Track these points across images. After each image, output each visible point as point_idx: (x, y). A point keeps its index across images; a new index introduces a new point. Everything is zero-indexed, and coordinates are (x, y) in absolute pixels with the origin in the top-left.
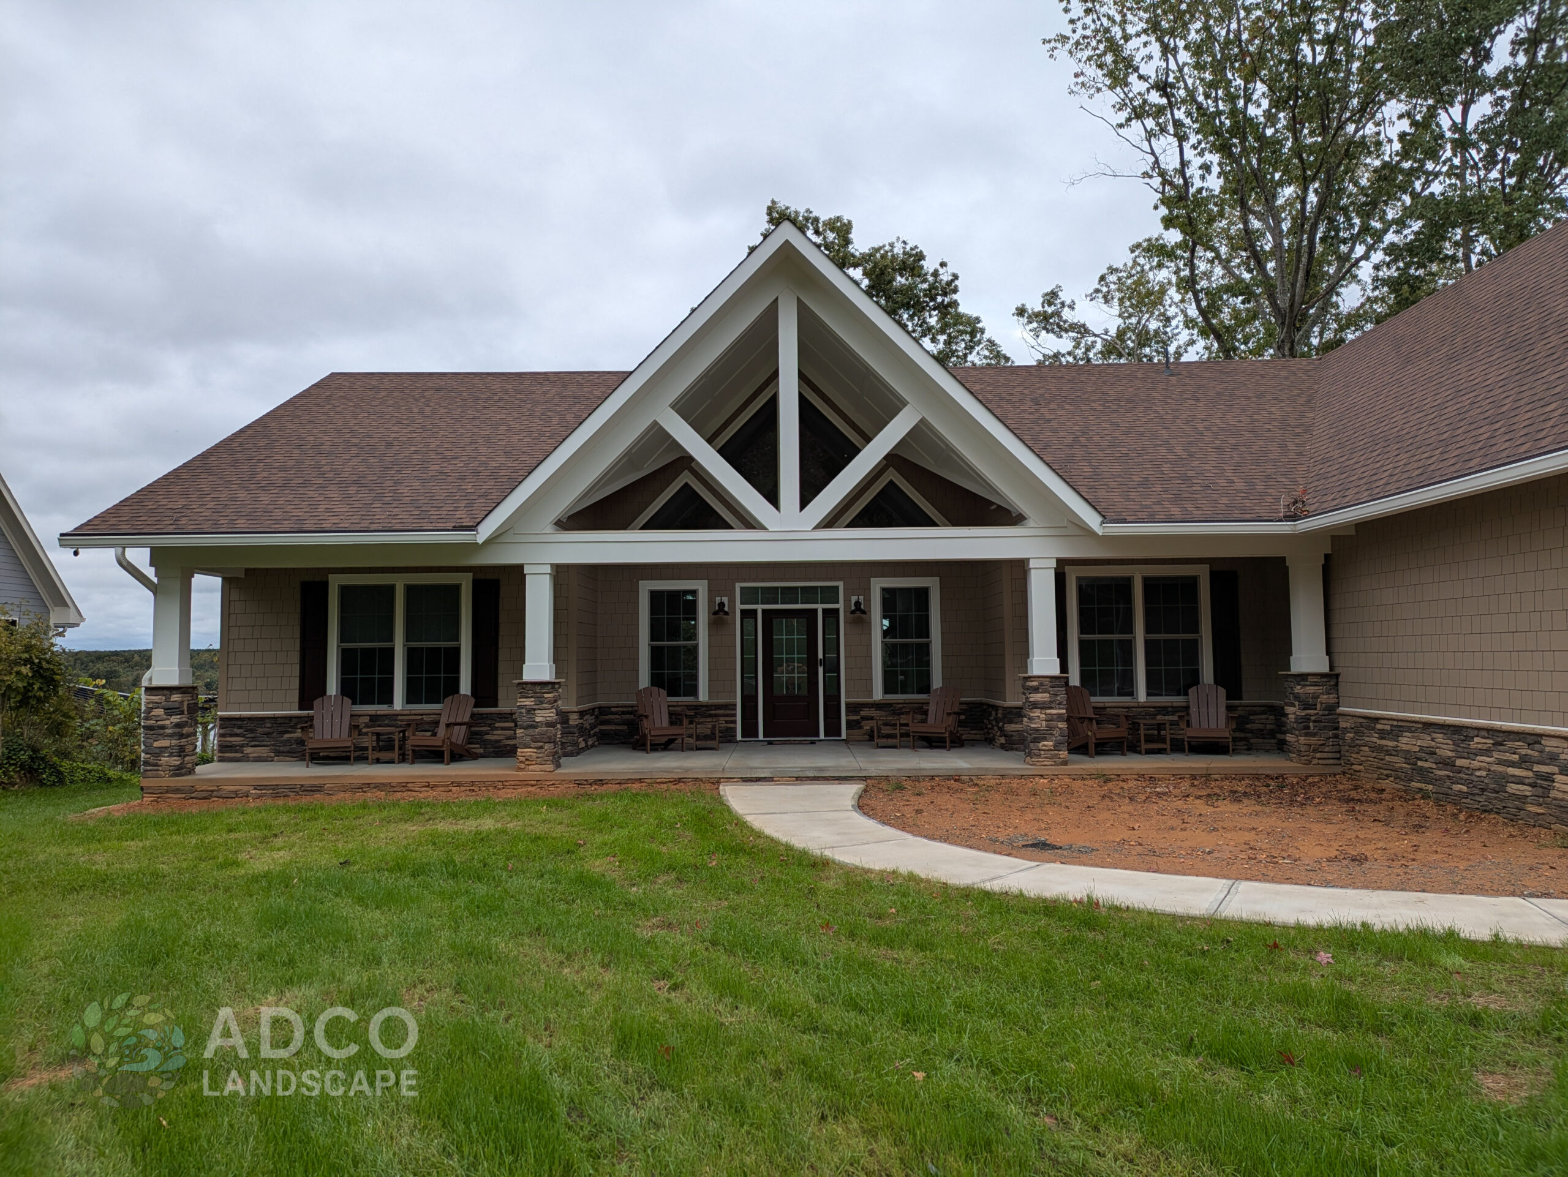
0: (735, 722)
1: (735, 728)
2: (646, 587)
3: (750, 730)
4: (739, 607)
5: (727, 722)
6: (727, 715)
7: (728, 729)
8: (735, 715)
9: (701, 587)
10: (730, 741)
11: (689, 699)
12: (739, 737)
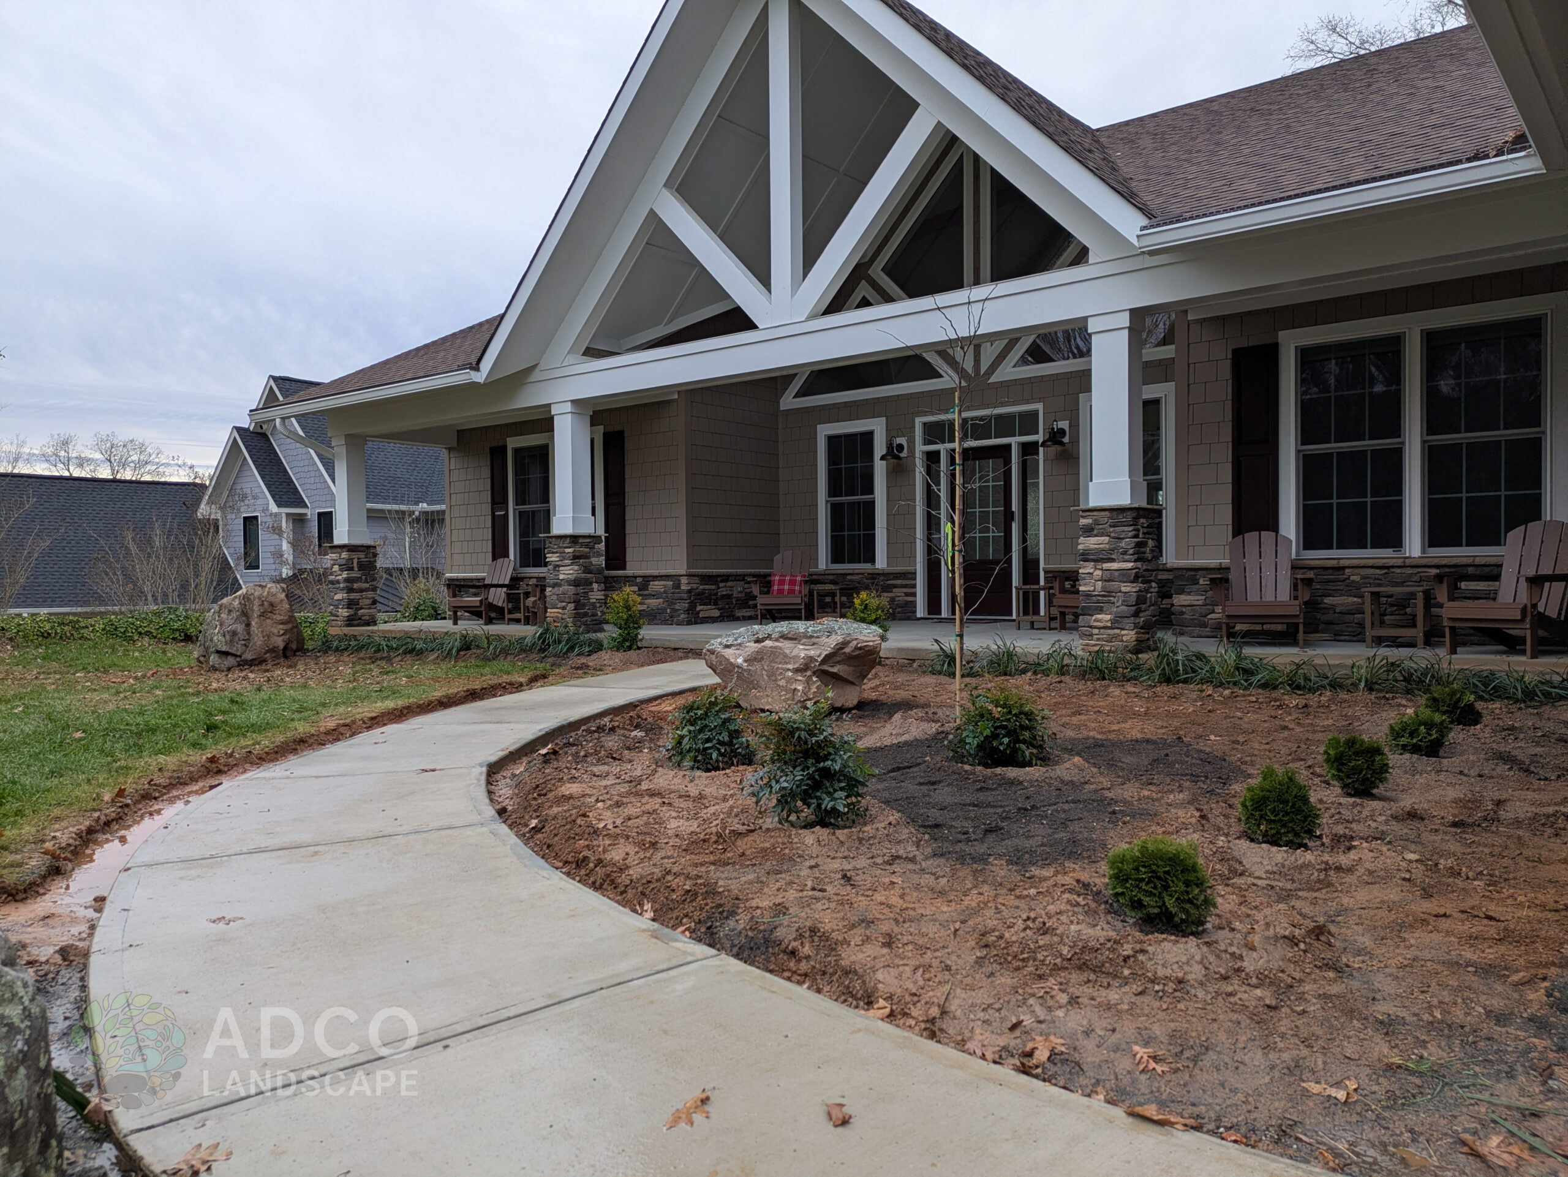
0: (914, 595)
1: (914, 603)
2: (825, 430)
3: (934, 606)
4: (920, 448)
5: (907, 594)
6: (906, 586)
7: (907, 603)
8: (914, 586)
9: (878, 427)
10: (908, 619)
11: (867, 566)
12: (919, 614)
